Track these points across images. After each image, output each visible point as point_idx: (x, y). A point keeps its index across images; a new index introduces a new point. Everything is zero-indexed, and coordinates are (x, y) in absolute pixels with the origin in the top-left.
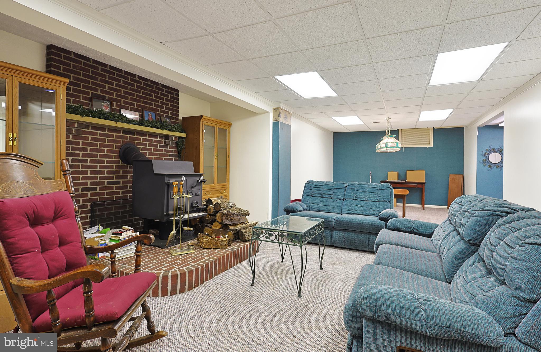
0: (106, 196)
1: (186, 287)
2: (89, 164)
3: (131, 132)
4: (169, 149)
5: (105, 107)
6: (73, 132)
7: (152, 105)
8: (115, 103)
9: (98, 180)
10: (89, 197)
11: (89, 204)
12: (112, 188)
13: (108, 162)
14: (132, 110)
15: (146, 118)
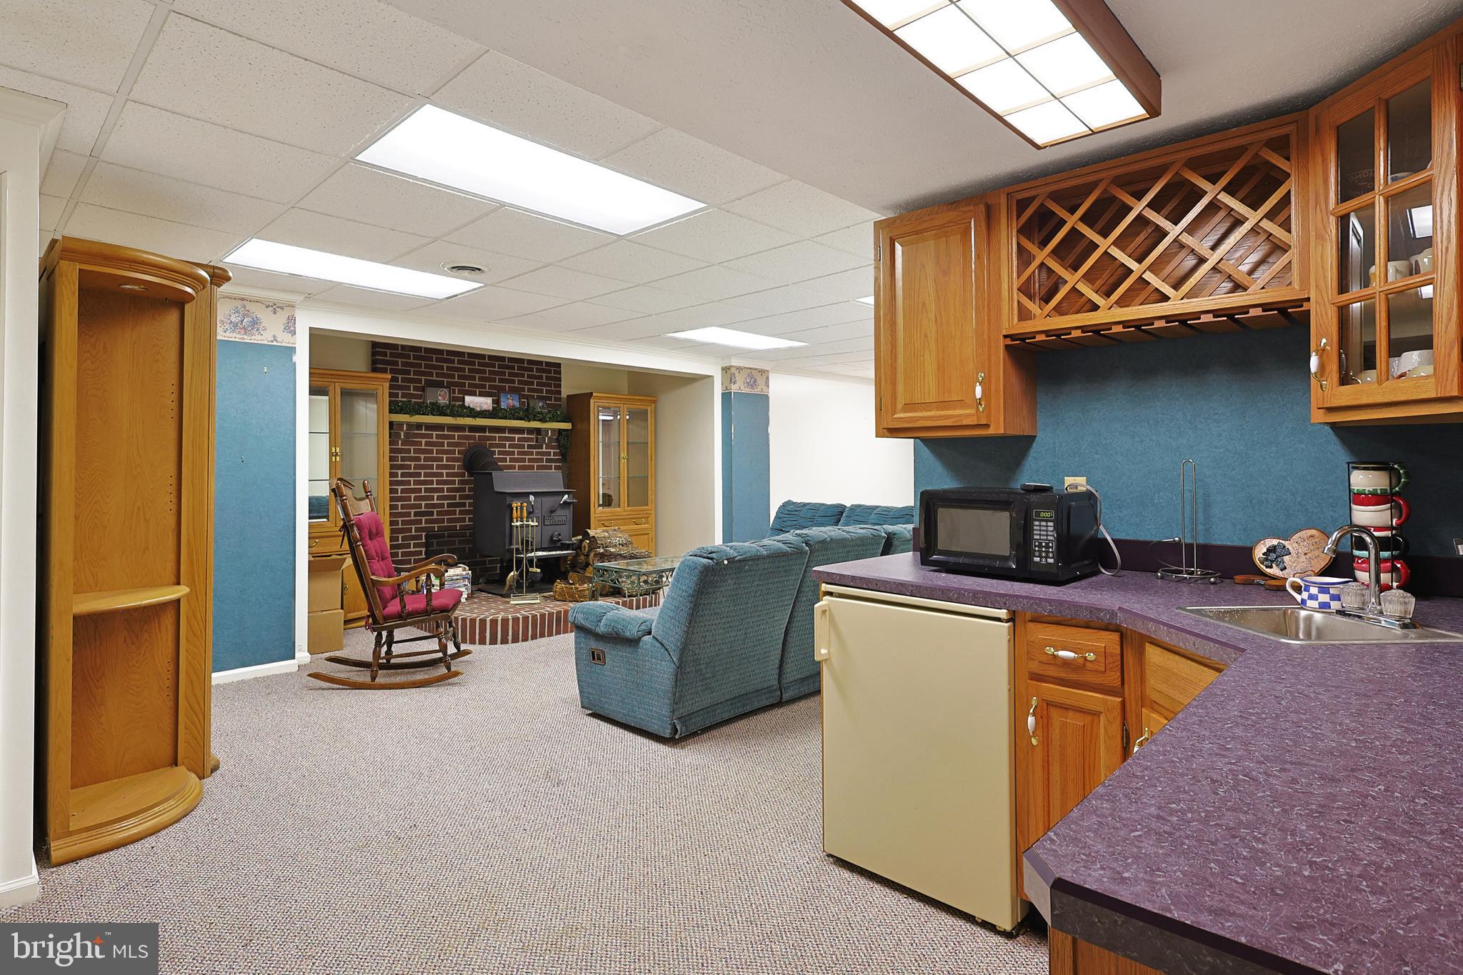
0: (446, 524)
1: (510, 638)
2: (422, 478)
3: (482, 429)
4: (544, 450)
5: (442, 397)
6: (402, 437)
7: (513, 382)
8: (457, 389)
9: (435, 502)
10: (424, 525)
11: (424, 534)
12: (454, 513)
13: (448, 475)
14: (481, 395)
15: (503, 406)
